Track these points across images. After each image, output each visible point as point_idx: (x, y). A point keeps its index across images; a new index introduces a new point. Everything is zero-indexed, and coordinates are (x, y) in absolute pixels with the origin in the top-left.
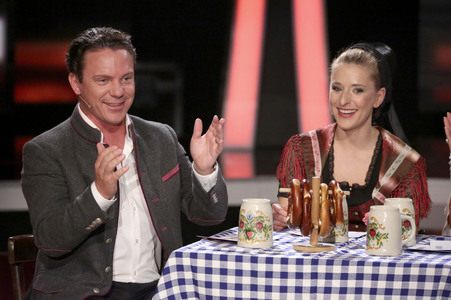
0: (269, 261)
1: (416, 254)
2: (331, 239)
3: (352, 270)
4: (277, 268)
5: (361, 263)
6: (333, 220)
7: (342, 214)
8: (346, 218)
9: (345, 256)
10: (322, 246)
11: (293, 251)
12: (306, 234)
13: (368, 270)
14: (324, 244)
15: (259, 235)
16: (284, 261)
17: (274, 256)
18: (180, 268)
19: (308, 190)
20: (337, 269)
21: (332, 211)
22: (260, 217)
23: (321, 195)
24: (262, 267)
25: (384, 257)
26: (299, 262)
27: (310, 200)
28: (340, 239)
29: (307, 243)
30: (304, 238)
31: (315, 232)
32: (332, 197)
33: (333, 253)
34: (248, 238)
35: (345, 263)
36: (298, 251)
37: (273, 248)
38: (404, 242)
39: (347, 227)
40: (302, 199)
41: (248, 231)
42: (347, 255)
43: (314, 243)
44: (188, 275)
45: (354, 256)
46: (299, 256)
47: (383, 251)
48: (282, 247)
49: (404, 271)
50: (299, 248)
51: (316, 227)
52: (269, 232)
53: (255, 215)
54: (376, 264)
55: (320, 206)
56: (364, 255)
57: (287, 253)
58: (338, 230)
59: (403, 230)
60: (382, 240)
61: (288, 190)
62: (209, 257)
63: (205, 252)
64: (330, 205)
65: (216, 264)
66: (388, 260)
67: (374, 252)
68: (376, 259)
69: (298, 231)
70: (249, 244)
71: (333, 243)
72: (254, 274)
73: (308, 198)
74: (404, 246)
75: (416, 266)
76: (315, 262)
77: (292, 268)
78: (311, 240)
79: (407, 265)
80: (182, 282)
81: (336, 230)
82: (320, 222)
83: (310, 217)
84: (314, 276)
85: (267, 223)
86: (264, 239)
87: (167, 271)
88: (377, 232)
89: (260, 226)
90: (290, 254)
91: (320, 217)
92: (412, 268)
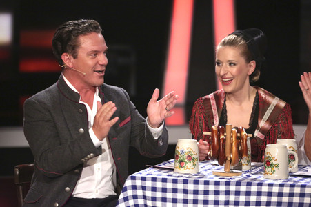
0: (196, 182)
1: (299, 178)
2: (239, 167)
3: (254, 189)
4: (201, 187)
5: (260, 184)
6: (240, 154)
7: (247, 150)
8: (249, 153)
9: (249, 179)
10: (233, 172)
11: (212, 176)
12: (222, 164)
13: (265, 189)
14: (234, 171)
15: (189, 165)
16: (207, 183)
17: (200, 179)
18: (134, 187)
19: (223, 134)
20: (243, 188)
21: (240, 148)
22: (190, 152)
23: (232, 137)
24: (191, 187)
25: (276, 180)
26: (217, 183)
27: (224, 140)
28: (245, 167)
29: (223, 170)
30: (220, 166)
31: (228, 162)
32: (240, 138)
33: (240, 177)
34: (181, 166)
35: (249, 184)
36: (216, 176)
37: (199, 173)
38: (290, 169)
39: (250, 159)
40: (219, 140)
41: (181, 162)
42: (250, 179)
43: (227, 170)
44: (140, 192)
45: (255, 179)
46: (217, 179)
47: (275, 176)
48: (205, 173)
49: (290, 190)
50: (216, 174)
51: (229, 159)
52: (196, 163)
53: (186, 150)
54: (271, 185)
55: (232, 144)
56: (262, 179)
57: (209, 177)
58: (244, 161)
59: (289, 161)
60: (275, 168)
61: (209, 133)
62: (154, 180)
63: (151, 176)
64: (238, 144)
65: (159, 185)
66: (279, 182)
67: (269, 176)
68: (271, 182)
69: (216, 162)
70: (182, 171)
71: (241, 170)
72: (185, 191)
73: (223, 139)
74: (290, 172)
75: (298, 186)
76: (228, 183)
77: (212, 188)
78: (225, 168)
79: (292, 186)
80: (135, 197)
81: (242, 161)
82: (231, 156)
83: (224, 152)
84: (227, 193)
85: (194, 156)
86: (192, 167)
87: (125, 189)
88: (271, 162)
89: (190, 158)
90: (211, 178)
91: (231, 152)
92: (295, 188)
